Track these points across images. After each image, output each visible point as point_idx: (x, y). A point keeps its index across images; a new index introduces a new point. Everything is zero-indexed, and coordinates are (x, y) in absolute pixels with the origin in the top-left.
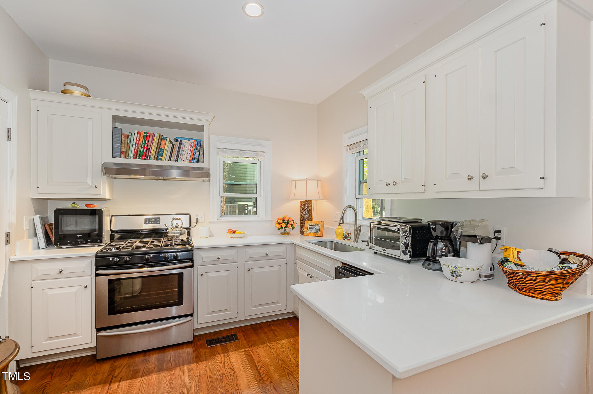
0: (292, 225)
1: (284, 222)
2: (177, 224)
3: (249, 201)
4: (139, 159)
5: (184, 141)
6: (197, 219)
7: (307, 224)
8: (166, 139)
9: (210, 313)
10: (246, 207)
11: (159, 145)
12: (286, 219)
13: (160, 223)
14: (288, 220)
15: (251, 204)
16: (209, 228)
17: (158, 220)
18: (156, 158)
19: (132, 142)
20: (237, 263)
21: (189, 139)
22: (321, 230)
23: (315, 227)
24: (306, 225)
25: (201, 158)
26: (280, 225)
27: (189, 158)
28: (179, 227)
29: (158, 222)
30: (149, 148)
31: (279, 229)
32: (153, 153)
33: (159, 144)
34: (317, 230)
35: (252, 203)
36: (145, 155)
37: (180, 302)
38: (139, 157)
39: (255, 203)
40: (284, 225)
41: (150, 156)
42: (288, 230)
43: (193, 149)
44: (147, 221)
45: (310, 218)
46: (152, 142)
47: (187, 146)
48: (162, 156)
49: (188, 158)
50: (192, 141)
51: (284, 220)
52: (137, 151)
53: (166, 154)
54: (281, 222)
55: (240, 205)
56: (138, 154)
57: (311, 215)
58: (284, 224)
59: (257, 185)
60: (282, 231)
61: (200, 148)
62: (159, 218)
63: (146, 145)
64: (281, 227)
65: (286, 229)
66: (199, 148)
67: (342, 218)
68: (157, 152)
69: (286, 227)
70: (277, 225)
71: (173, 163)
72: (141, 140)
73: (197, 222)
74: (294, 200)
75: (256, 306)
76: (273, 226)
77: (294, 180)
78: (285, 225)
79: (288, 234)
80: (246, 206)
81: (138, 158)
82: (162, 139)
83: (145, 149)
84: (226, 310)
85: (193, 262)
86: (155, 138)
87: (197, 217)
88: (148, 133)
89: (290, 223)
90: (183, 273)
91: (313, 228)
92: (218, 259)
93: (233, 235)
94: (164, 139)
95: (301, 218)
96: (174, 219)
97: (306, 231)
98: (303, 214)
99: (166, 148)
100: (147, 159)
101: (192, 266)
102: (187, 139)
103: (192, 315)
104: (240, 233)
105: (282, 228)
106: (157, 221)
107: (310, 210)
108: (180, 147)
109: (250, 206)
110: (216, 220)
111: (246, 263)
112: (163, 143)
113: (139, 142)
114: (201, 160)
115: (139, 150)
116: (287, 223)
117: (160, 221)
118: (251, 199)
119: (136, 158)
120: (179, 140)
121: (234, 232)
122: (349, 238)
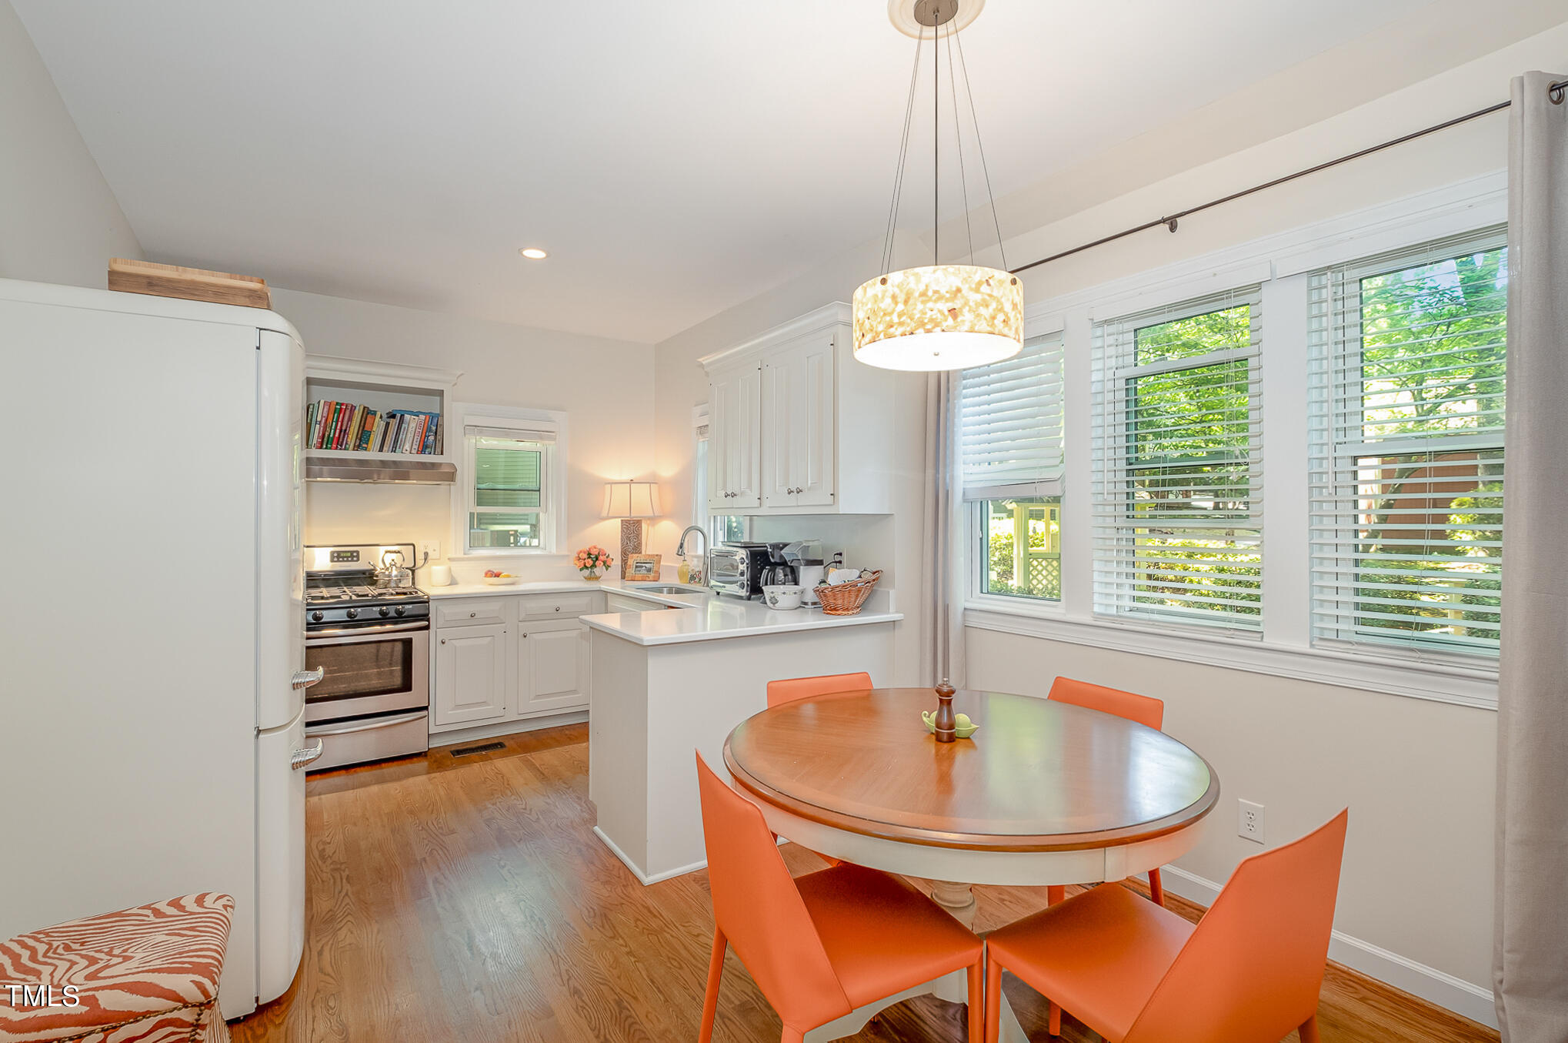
0: (604, 562)
1: (589, 557)
2: (393, 560)
3: (519, 521)
4: (326, 448)
5: (407, 417)
6: (426, 554)
7: (632, 560)
8: (374, 413)
9: (458, 707)
10: (512, 538)
11: (362, 424)
12: (595, 552)
13: (358, 560)
14: (597, 553)
15: (526, 528)
16: (450, 569)
17: (355, 554)
18: (358, 447)
19: (314, 419)
20: (504, 625)
21: (417, 414)
22: (655, 569)
23: (646, 565)
24: (630, 562)
25: (439, 445)
26: (583, 562)
27: (416, 447)
28: (398, 565)
29: (355, 559)
30: (345, 430)
31: (581, 570)
32: (351, 438)
33: (363, 422)
34: (649, 570)
35: (528, 527)
36: (339, 443)
37: (406, 686)
38: (327, 446)
39: (535, 527)
40: (589, 563)
41: (346, 443)
42: (597, 571)
43: (424, 431)
44: (334, 557)
45: (637, 549)
46: (350, 419)
47: (413, 425)
48: (367, 444)
49: (414, 447)
50: (422, 417)
51: (589, 554)
52: (324, 435)
53: (376, 439)
54: (585, 556)
55: (495, 531)
56: (326, 439)
57: (640, 544)
58: (590, 560)
59: (539, 491)
60: (586, 572)
61: (436, 429)
62: (358, 552)
63: (339, 424)
64: (585, 566)
65: (595, 570)
66: (434, 428)
67: (681, 546)
68: (359, 436)
69: (594, 566)
70: (577, 562)
71: (387, 456)
72: (331, 416)
73: (425, 559)
74: (608, 518)
75: (538, 697)
76: (572, 565)
77: (609, 483)
78: (591, 562)
79: (597, 578)
80: (512, 535)
81: (324, 446)
82: (368, 413)
83: (338, 431)
84: (484, 703)
85: (428, 620)
86: (356, 411)
87: (427, 550)
88: (343, 404)
89: (601, 557)
90: (411, 639)
91: (642, 567)
92: (472, 616)
93: (496, 579)
94: (372, 414)
95: (622, 549)
96: (386, 552)
97: (630, 572)
98: (625, 543)
99: (374, 429)
100: (340, 449)
101: (427, 628)
102: (411, 413)
103: (426, 708)
104: (508, 576)
105: (587, 568)
106: (354, 556)
107: (638, 535)
108: (399, 428)
109: (523, 534)
110: (461, 555)
111: (520, 624)
112: (369, 419)
113: (326, 420)
114: (438, 450)
115: (327, 434)
116: (594, 559)
117: (358, 556)
118: (526, 517)
119: (321, 448)
120: (399, 415)
121: (497, 575)
122: (697, 580)
